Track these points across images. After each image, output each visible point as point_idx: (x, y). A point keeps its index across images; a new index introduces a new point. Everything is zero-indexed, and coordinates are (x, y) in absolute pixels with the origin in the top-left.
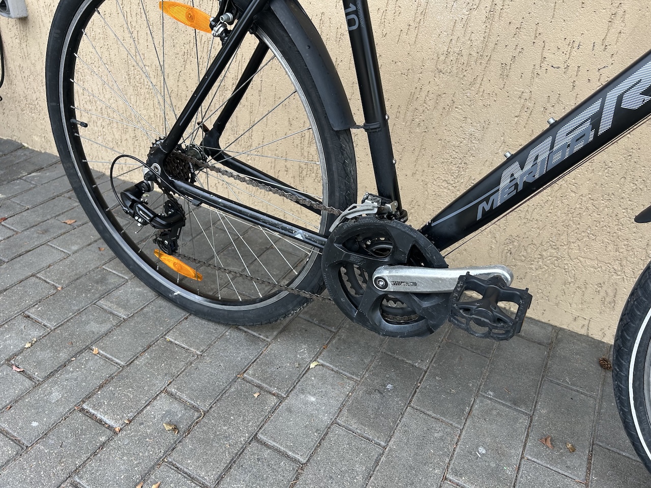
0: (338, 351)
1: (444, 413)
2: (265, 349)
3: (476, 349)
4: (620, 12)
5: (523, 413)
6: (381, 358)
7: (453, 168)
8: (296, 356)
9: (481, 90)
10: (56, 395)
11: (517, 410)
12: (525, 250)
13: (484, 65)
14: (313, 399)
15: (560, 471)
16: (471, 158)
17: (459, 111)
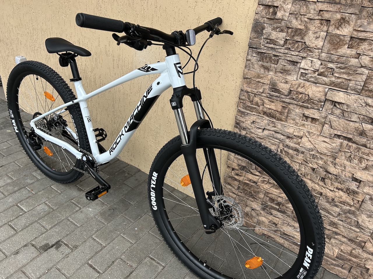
1: (131, 217)
6: (120, 200)
10: (10, 200)
14: (91, 210)
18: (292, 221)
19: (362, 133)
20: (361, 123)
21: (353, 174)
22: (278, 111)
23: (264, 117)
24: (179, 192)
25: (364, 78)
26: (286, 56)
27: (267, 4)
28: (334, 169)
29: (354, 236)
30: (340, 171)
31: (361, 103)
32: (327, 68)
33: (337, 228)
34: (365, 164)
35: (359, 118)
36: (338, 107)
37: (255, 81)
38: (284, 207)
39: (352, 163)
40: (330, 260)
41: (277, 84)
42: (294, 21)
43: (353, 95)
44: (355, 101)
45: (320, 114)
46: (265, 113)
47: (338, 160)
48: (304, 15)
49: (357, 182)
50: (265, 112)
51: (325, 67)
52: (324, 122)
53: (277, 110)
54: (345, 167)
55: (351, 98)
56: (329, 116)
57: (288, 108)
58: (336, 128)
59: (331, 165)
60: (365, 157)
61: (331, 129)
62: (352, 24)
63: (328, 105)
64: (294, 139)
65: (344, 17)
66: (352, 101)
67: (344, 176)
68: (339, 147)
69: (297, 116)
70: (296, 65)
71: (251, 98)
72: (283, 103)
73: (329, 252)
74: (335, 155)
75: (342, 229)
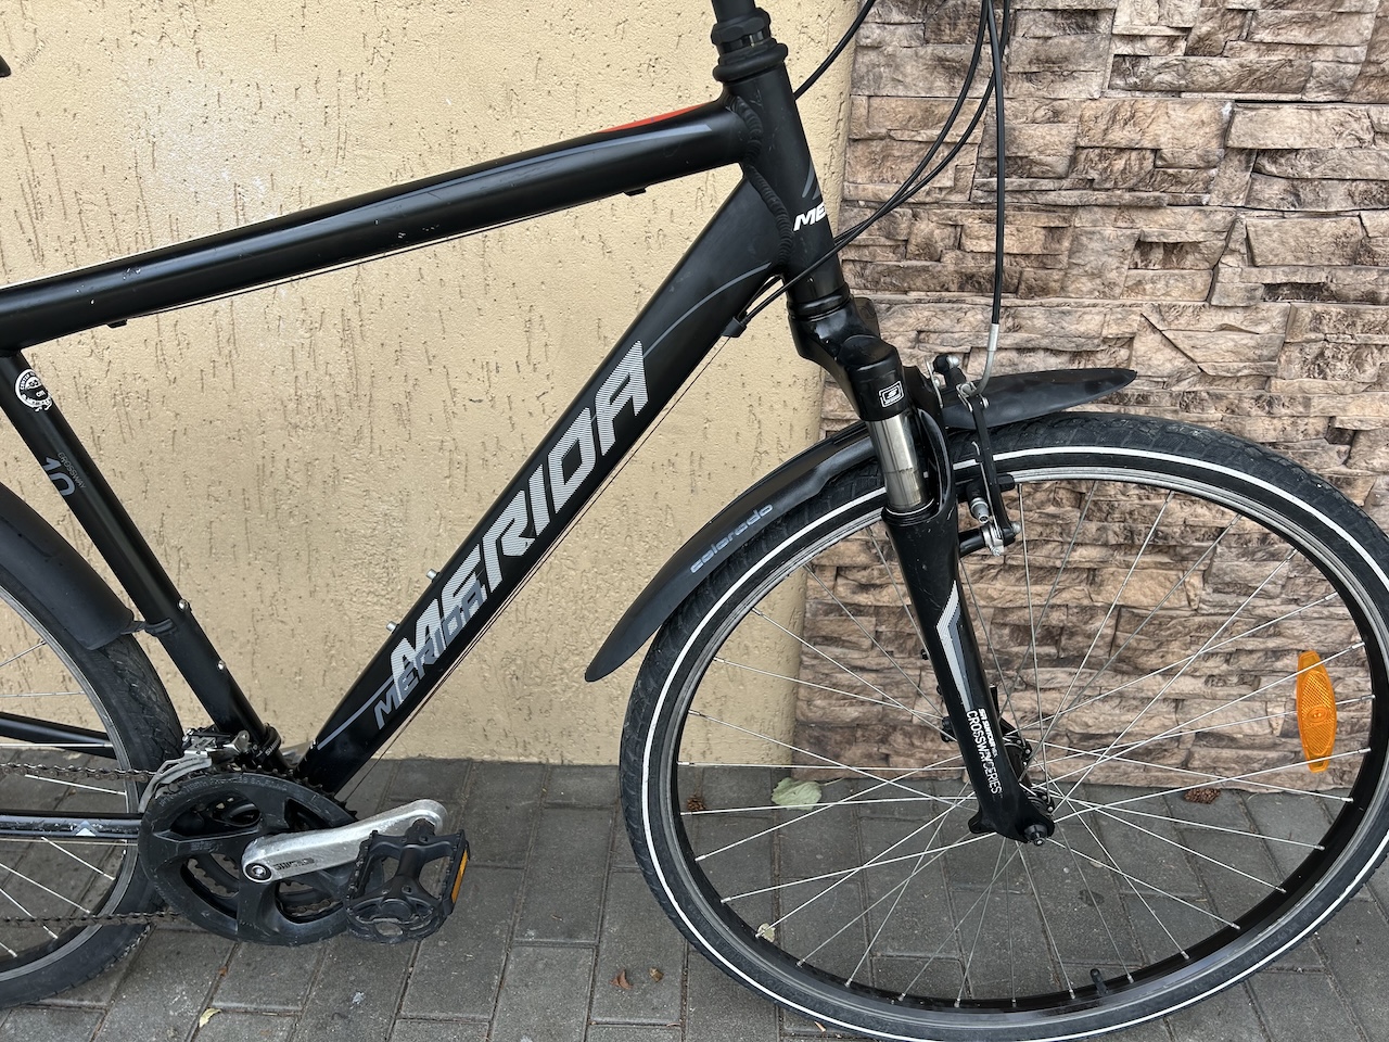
0: (251, 968)
1: (458, 1004)
2: (97, 1026)
3: (502, 860)
4: (536, 319)
5: (586, 946)
6: (336, 949)
7: (377, 571)
8: (166, 1015)
9: (376, 446)
11: (575, 946)
12: (537, 667)
13: (365, 409)
15: (645, 1021)
16: (400, 551)
17: (353, 483)
18: (1111, 681)
19: (1360, 253)
20: (1357, 213)
21: (1332, 418)
22: (1028, 256)
23: (963, 302)
24: (576, 770)
25: (1368, 28)
28: (1267, 421)
29: (1343, 635)
30: (1287, 421)
31: (1361, 134)
32: (1223, 15)
33: (1278, 634)
34: (1374, 364)
35: (1351, 195)
36: (1274, 170)
37: (908, 145)
38: (1080, 639)
39: (1329, 378)
40: (1260, 753)
41: (1017, 133)
43: (1329, 106)
44: (1337, 129)
45: (1207, 217)
46: (968, 281)
47: (1279, 381)
49: (1342, 443)
50: (973, 276)
51: (1217, 12)
52: (1221, 247)
53: (1028, 249)
54: (1307, 403)
55: (1323, 119)
56: (1243, 216)
57: (1071, 230)
58: (1271, 261)
59: (1255, 411)
60: (1378, 339)
61: (1247, 269)
63: (1234, 176)
64: (1099, 356)
66: (1326, 131)
67: (1300, 437)
68: (1281, 331)
69: (1110, 255)
70: (1092, 29)
71: (904, 225)
72: (1050, 214)
73: (1256, 728)
74: (1268, 367)
75: (1299, 629)
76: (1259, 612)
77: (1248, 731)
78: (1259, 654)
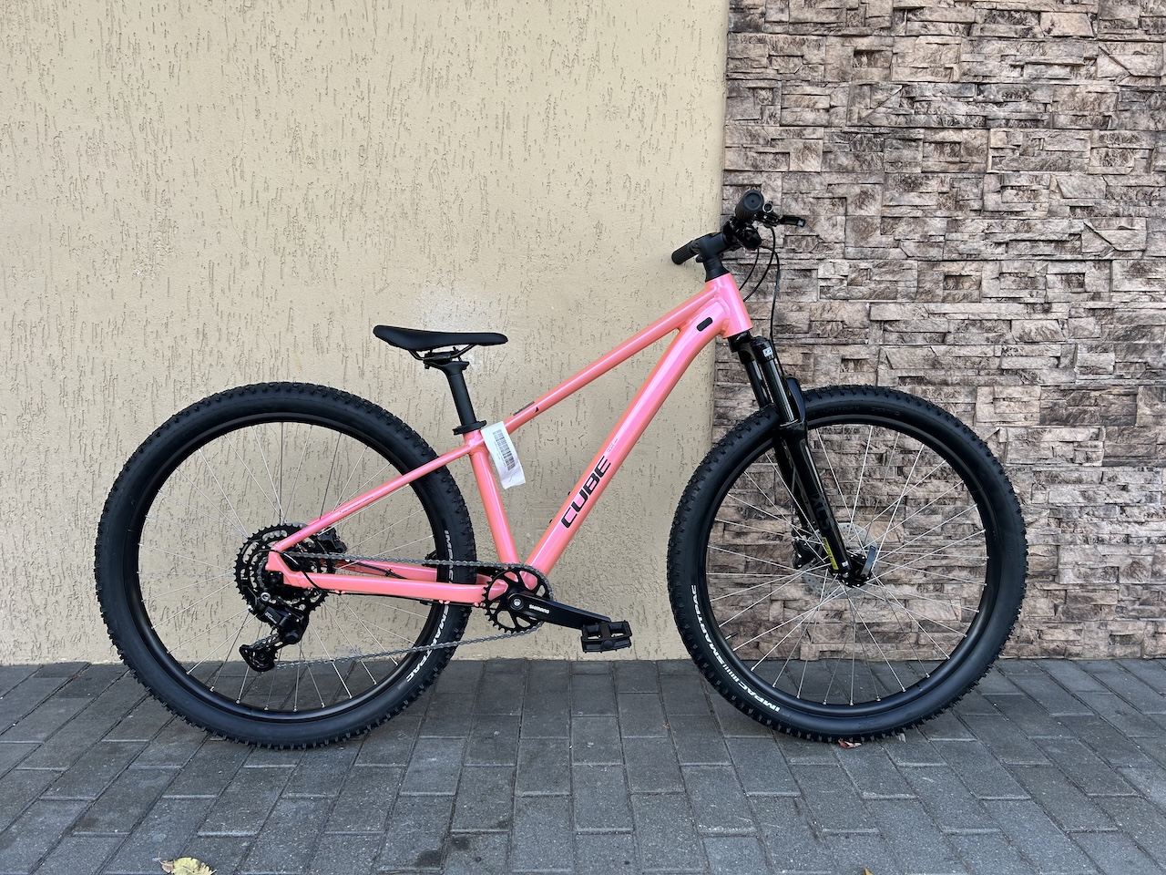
19: (935, 364)
20: (930, 346)
22: (796, 365)
25: (915, 275)
26: (791, 263)
27: (740, 182)
31: (922, 314)
32: (860, 271)
35: (925, 338)
36: (891, 329)
42: (794, 204)
43: (907, 304)
44: (913, 312)
45: (869, 348)
48: (807, 193)
51: (856, 270)
52: (877, 361)
53: (796, 362)
55: (906, 309)
56: (883, 348)
57: (813, 354)
58: (899, 367)
60: (952, 400)
61: (890, 371)
62: (878, 197)
63: (876, 332)
65: (865, 189)
66: (908, 314)
69: (832, 366)
70: (810, 277)
75: (956, 554)
76: (933, 543)
77: (944, 618)
78: (940, 569)
